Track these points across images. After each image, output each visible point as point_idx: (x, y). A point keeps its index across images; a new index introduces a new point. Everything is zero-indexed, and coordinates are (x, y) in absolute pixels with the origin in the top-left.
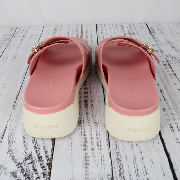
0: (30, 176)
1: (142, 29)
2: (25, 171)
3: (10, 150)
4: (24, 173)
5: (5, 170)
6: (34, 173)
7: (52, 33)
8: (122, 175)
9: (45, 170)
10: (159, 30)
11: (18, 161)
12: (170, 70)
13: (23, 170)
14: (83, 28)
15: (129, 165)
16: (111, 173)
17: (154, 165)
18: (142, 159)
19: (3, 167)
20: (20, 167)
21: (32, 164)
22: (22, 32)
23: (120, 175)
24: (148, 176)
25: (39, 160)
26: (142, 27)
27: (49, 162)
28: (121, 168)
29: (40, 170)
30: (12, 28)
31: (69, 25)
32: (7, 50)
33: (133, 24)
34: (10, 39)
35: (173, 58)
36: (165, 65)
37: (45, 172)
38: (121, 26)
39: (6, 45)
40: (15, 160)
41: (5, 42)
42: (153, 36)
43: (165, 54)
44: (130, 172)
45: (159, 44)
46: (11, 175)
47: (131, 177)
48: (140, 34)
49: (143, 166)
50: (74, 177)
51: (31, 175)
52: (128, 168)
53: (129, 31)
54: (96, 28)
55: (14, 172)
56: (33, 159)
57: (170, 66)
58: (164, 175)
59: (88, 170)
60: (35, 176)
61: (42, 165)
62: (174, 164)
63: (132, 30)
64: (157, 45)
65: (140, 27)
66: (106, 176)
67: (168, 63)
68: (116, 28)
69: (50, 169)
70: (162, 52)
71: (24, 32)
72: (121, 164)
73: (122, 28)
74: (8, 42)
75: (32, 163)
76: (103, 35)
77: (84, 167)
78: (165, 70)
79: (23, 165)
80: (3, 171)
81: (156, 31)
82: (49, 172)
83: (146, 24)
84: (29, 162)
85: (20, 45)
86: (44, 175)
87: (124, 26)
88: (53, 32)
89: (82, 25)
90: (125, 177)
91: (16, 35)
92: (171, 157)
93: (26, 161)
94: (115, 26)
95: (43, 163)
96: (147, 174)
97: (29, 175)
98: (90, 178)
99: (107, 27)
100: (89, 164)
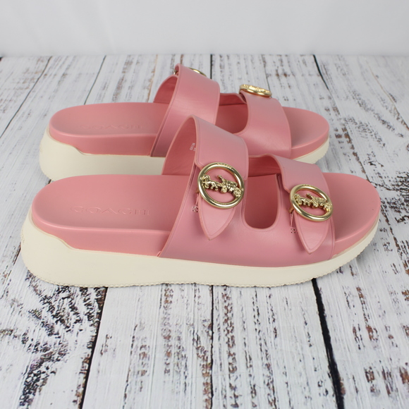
0: (64, 318)
1: (303, 66)
2: (56, 309)
3: (30, 276)
4: (54, 313)
5: (20, 307)
6: (73, 312)
7: (121, 70)
8: (229, 322)
9: (92, 309)
10: (339, 70)
11: (44, 294)
12: (347, 146)
13: (52, 309)
14: (183, 61)
15: (243, 306)
16: (209, 317)
17: (290, 307)
18: (270, 297)
19: (17, 302)
20: (47, 302)
21: (70, 300)
22: (61, 67)
23: (226, 321)
24: (276, 324)
25: (82, 294)
26: (304, 63)
27: (100, 297)
28: (228, 310)
29: (82, 309)
30: (41, 57)
31: (157, 55)
32: (29, 100)
33: (286, 56)
34: (35, 81)
35: (356, 124)
36: (338, 136)
37: (91, 312)
38: (261, 58)
39: (28, 90)
40: (39, 292)
41: (26, 85)
42: (325, 79)
43: (343, 114)
44: (245, 318)
45: (334, 96)
46: (31, 315)
47: (245, 325)
48: (299, 76)
49: (270, 308)
50: (143, 322)
51: (66, 315)
52: (242, 310)
53: (277, 71)
54: (211, 61)
55: (36, 311)
56: (72, 292)
57: (349, 138)
58: (306, 324)
59: (169, 311)
60: (74, 318)
61: (87, 302)
62: (326, 307)
63: (284, 67)
64: (330, 98)
65: (301, 62)
66: (200, 322)
67: (346, 132)
68: (250, 63)
69: (101, 308)
70: (338, 111)
71: (65, 66)
72: (229, 305)
73: (263, 63)
74: (32, 85)
75: (68, 297)
76: (223, 76)
77: (162, 307)
78: (338, 146)
79: (52, 300)
80: (16, 308)
81: (332, 70)
82: (98, 313)
83: (314, 56)
84: (64, 297)
85: (56, 91)
86: (90, 316)
87: (268, 59)
88: (124, 69)
89: (182, 56)
90: (234, 325)
91: (48, 71)
92: (322, 296)
93: (58, 293)
94: (250, 58)
95: (89, 299)
96: (274, 321)
97: (62, 316)
98: (171, 324)
99: (234, 60)
100: (171, 302)
